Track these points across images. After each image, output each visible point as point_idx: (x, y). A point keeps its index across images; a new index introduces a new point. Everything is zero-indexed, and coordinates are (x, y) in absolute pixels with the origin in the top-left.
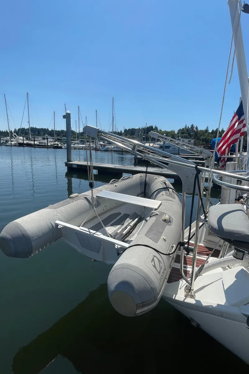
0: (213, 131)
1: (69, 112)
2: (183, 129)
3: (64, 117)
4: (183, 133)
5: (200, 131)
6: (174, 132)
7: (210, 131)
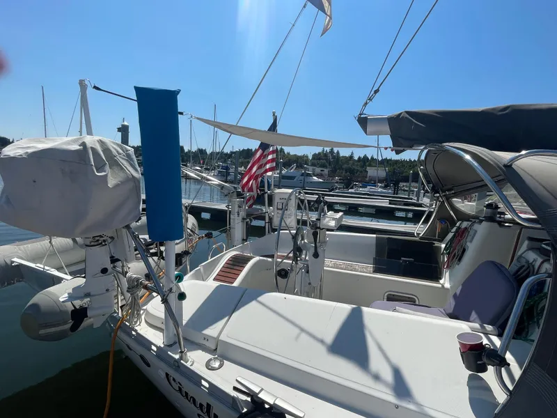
0: (359, 158)
1: (126, 123)
2: (319, 153)
3: (119, 130)
4: (320, 159)
5: (343, 157)
6: (307, 157)
7: (356, 158)
